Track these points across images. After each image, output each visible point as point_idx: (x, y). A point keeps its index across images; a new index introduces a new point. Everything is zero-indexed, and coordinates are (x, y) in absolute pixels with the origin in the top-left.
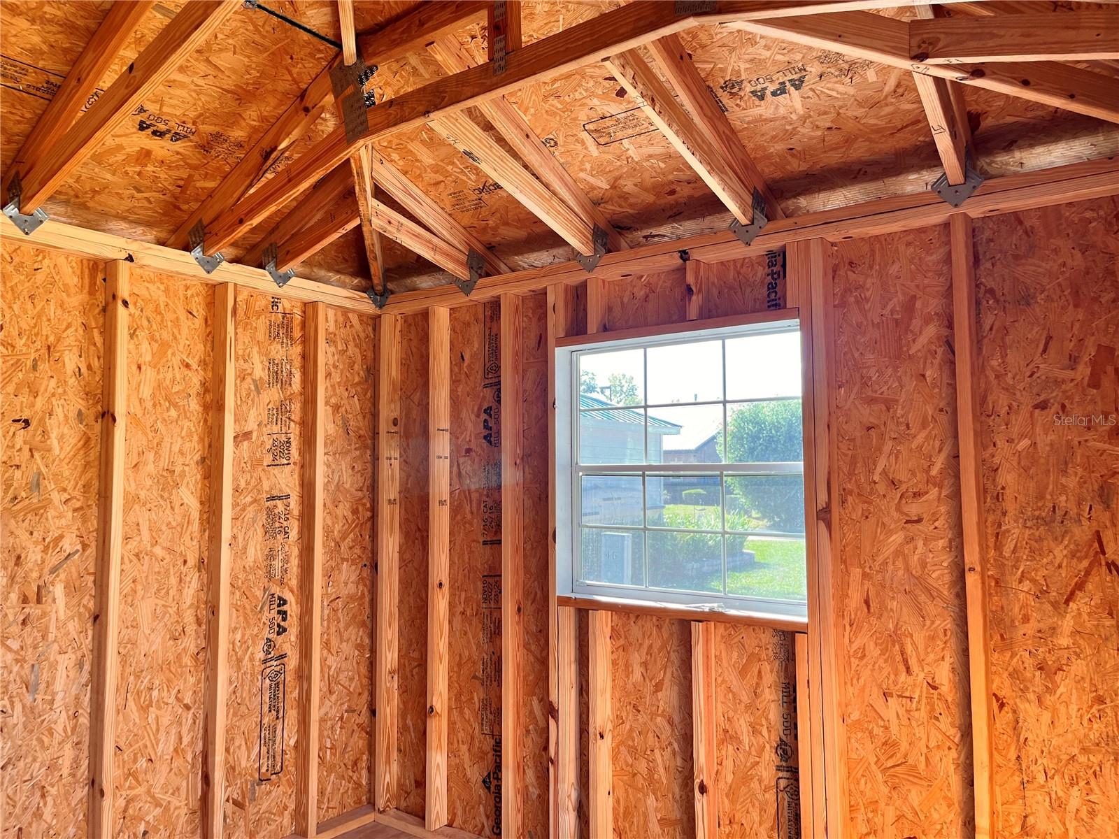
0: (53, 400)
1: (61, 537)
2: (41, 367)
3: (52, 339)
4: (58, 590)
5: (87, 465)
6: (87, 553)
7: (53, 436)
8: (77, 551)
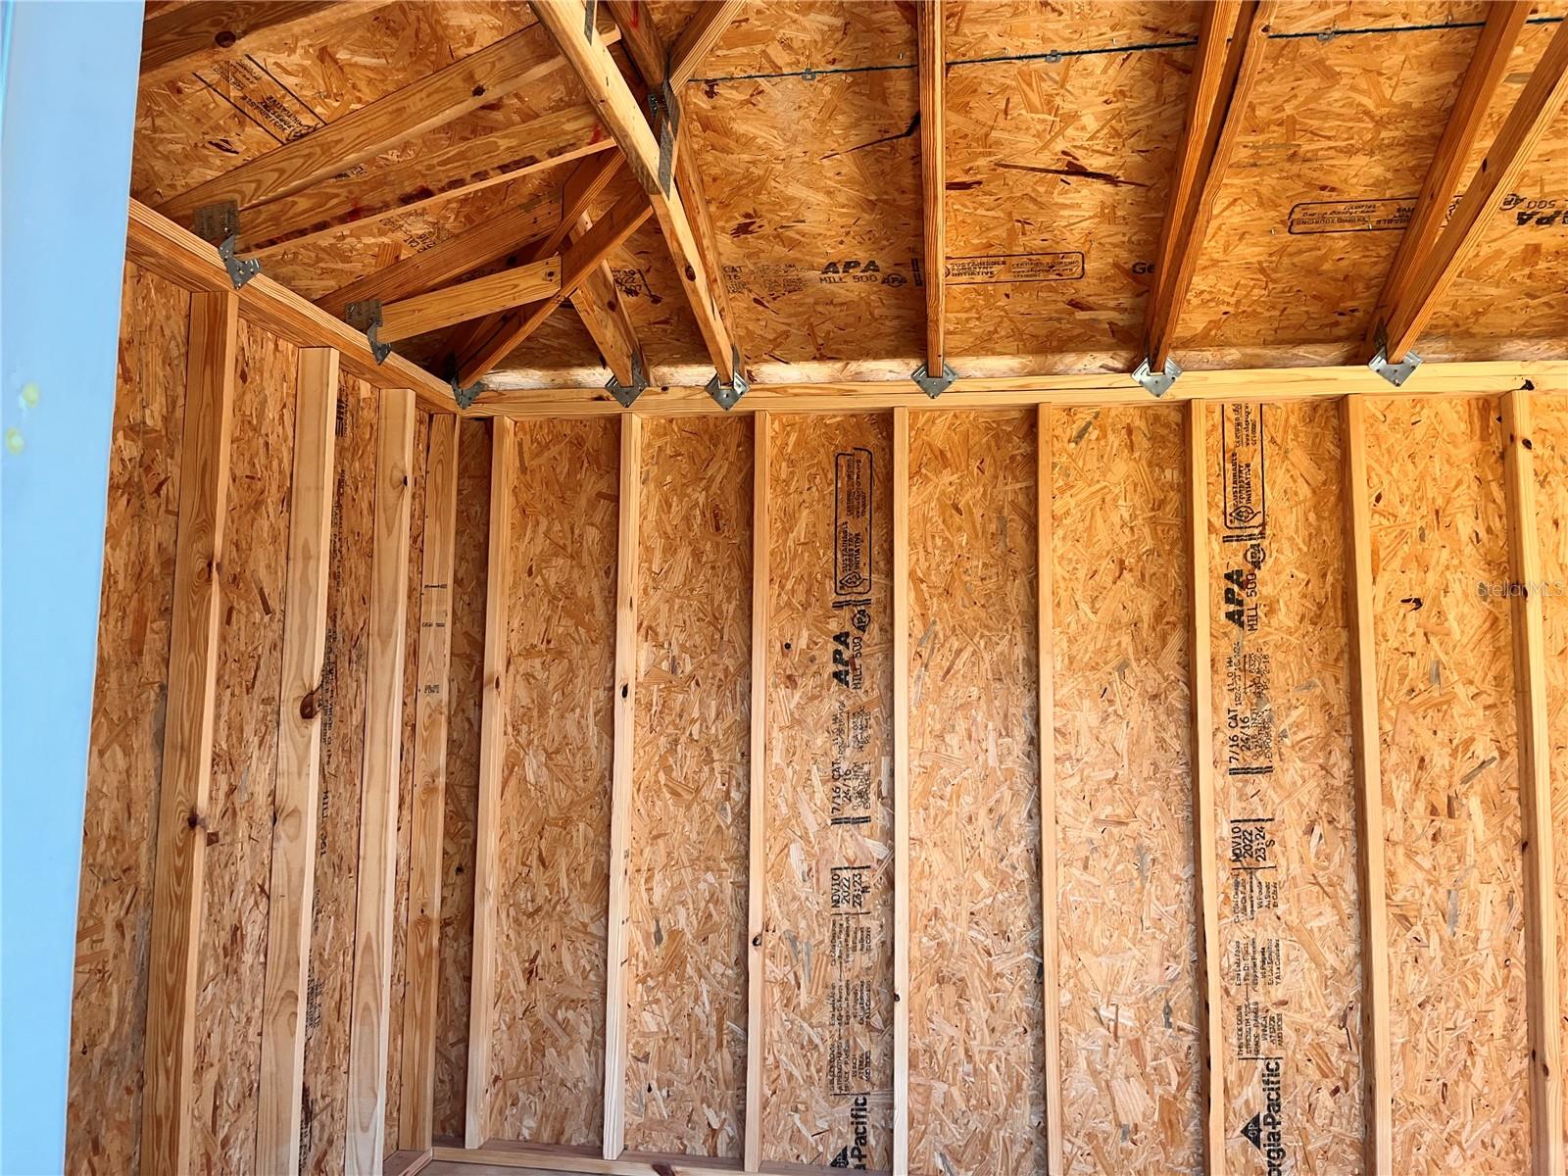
0: (1448, 573)
1: (1472, 740)
2: (1429, 535)
3: (1440, 502)
4: (1474, 804)
5: (1497, 652)
6: (1507, 762)
7: (1451, 617)
8: (1494, 759)
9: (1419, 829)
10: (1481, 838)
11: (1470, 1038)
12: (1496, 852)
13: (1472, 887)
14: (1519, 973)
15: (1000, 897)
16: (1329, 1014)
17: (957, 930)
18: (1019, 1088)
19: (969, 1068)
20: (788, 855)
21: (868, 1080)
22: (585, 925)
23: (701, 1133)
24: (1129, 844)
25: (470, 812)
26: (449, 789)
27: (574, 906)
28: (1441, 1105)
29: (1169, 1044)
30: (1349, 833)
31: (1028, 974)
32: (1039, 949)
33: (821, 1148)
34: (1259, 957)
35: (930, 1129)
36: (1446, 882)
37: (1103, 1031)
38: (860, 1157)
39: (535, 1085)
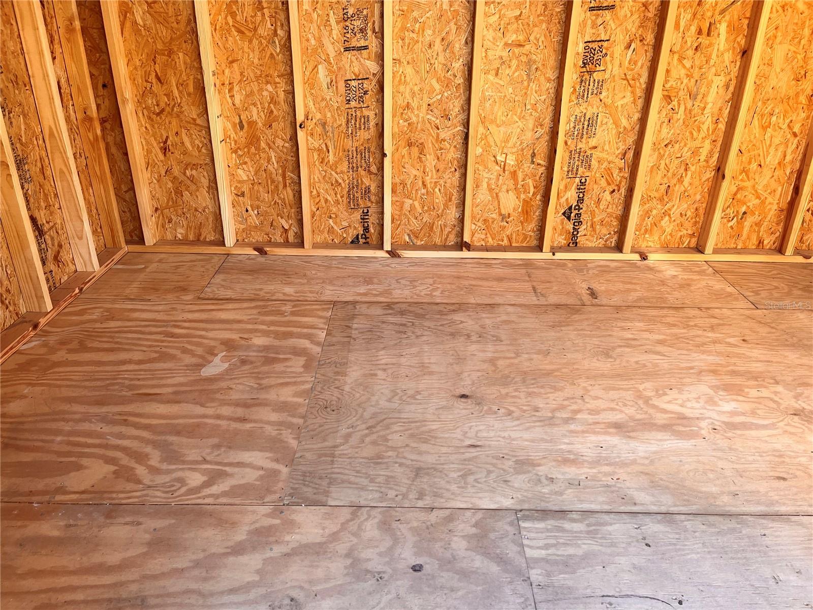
9: (689, 44)
10: (722, 48)
11: (688, 162)
12: (728, 57)
13: (710, 78)
14: (722, 126)
15: (446, 94)
16: (617, 152)
17: (420, 115)
18: (450, 200)
19: (424, 191)
20: (317, 72)
21: (370, 200)
22: (194, 120)
23: (279, 232)
24: (524, 59)
25: (102, 46)
26: (84, 30)
27: (185, 107)
28: (665, 197)
29: (531, 174)
30: (650, 47)
31: (459, 139)
32: (467, 124)
33: (345, 235)
34: (586, 123)
35: (402, 223)
36: (696, 76)
37: (497, 168)
38: (366, 238)
39: (180, 212)
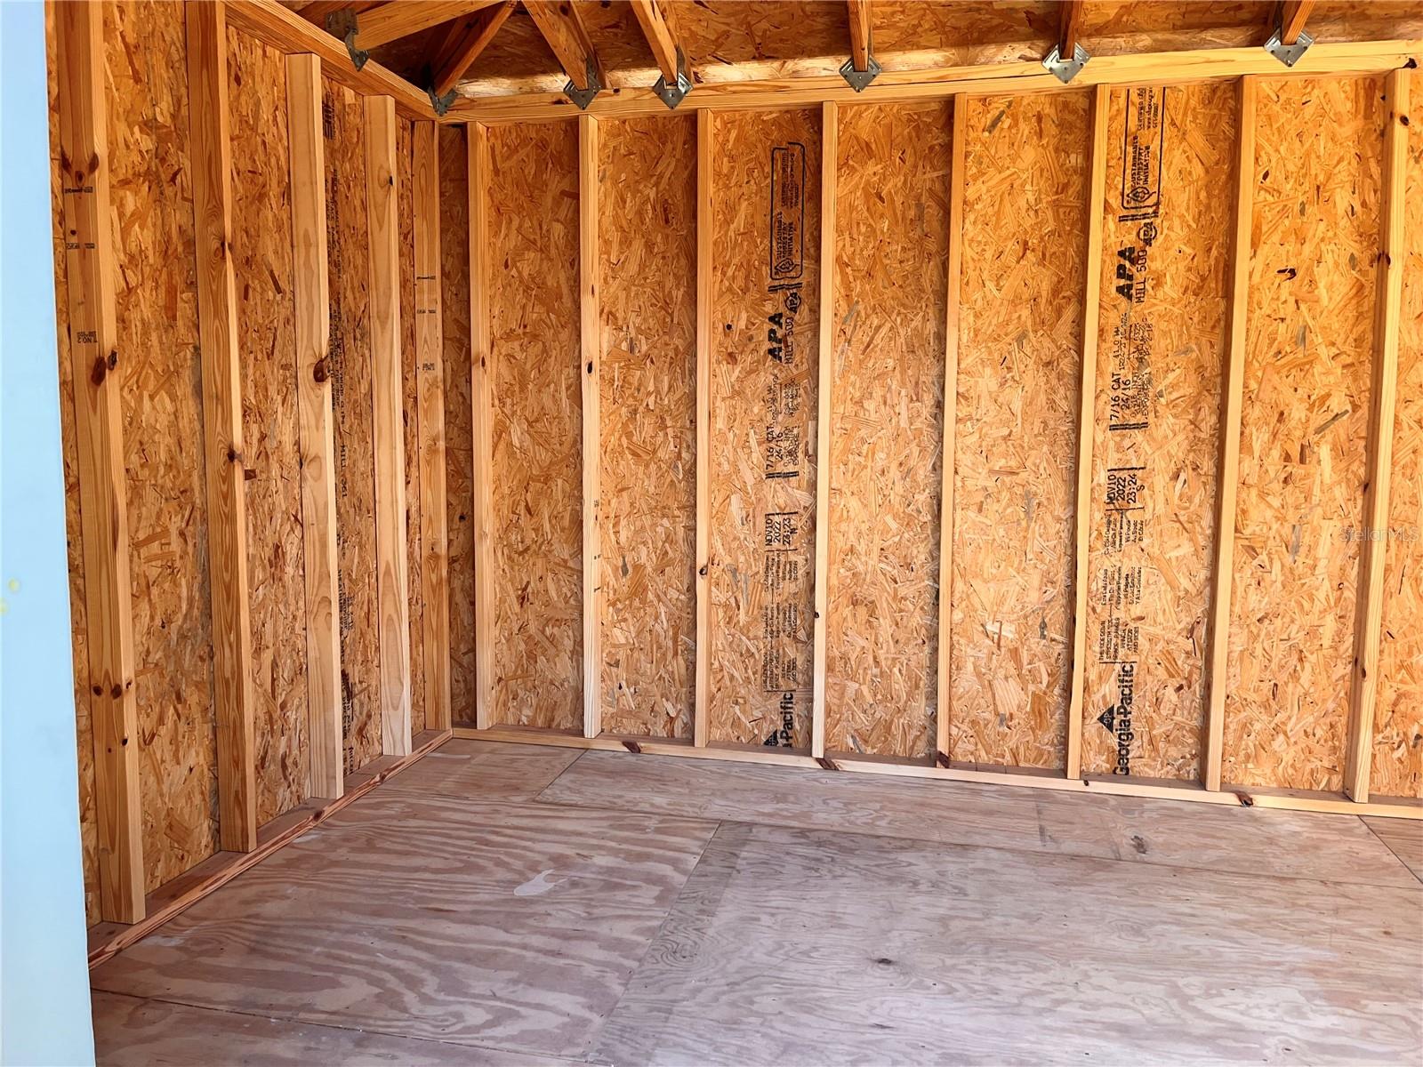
0: (1322, 245)
1: (1329, 395)
2: (1309, 210)
3: (1321, 178)
4: (1324, 452)
5: (1359, 317)
6: (1358, 415)
7: (1322, 285)
8: (1347, 411)
9: (1272, 474)
10: (1327, 480)
11: (1301, 647)
12: (1340, 493)
13: (1315, 523)
14: (1350, 594)
15: (906, 535)
16: (1179, 627)
17: (868, 563)
18: (917, 687)
19: (876, 671)
20: (729, 504)
21: (795, 680)
22: (565, 561)
23: (662, 721)
24: (1019, 490)
25: (467, 471)
26: (448, 451)
27: (556, 546)
28: (1271, 701)
29: (1040, 654)
30: (1210, 478)
31: (928, 597)
32: (936, 577)
33: (756, 732)
34: (1123, 582)
35: (843, 718)
36: (1292, 517)
37: (988, 642)
38: (788, 738)
39: (530, 684)
